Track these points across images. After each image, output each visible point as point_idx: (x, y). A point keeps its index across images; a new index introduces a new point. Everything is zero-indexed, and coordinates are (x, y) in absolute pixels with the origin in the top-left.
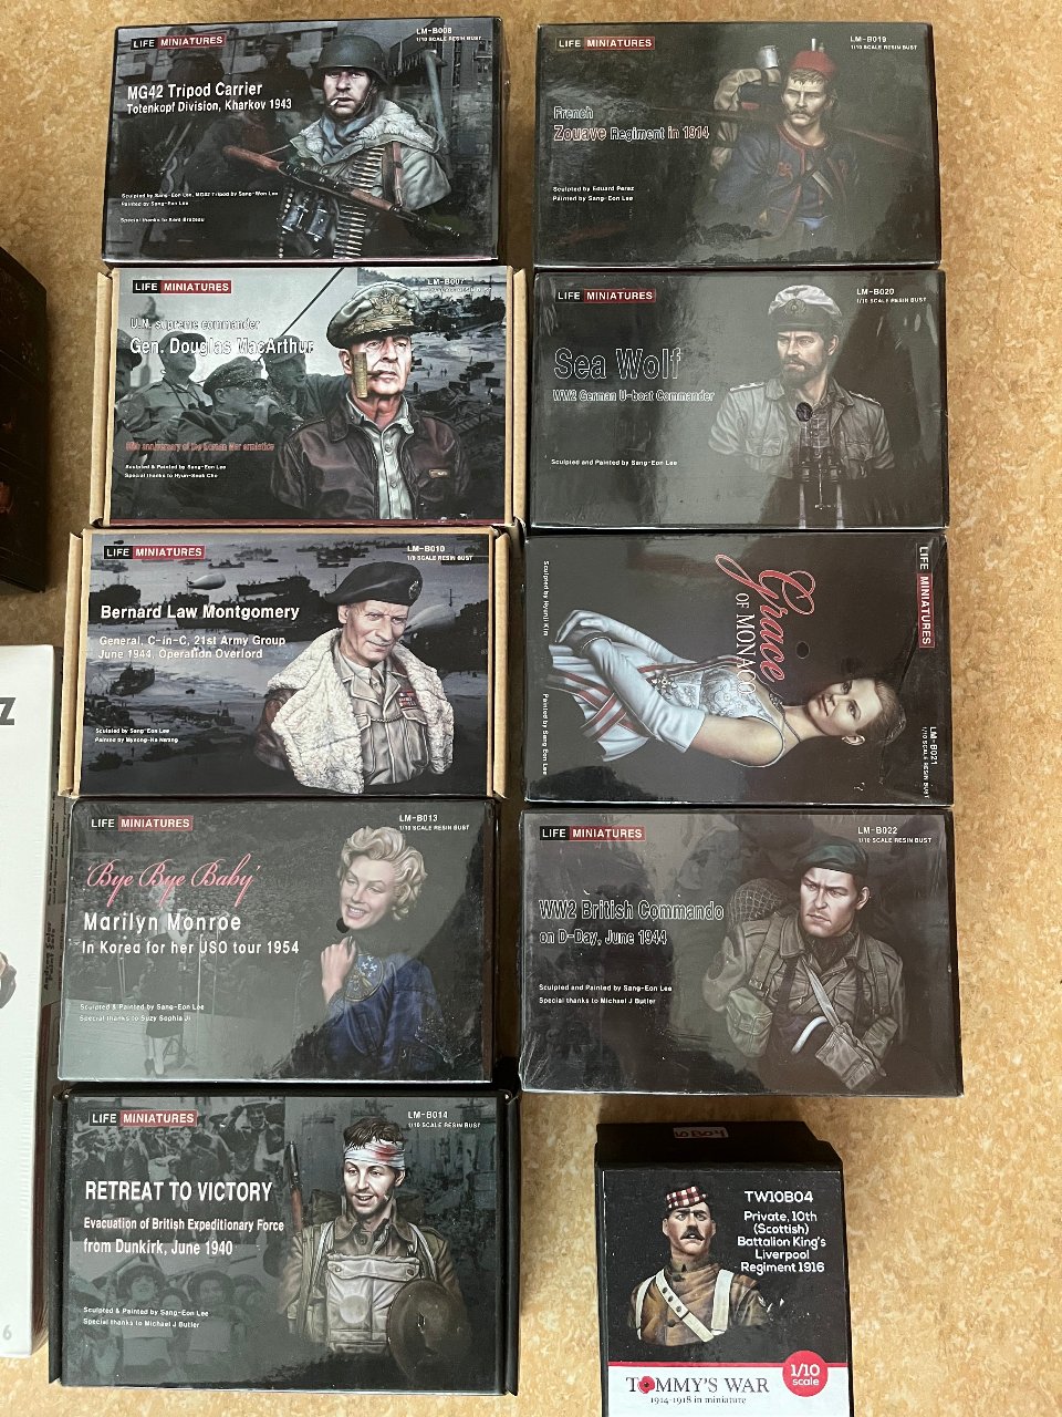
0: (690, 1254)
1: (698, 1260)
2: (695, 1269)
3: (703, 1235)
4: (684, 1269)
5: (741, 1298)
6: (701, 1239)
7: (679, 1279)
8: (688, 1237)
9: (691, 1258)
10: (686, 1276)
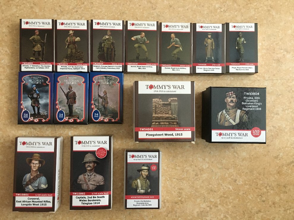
0: (231, 106)
1: (233, 107)
2: (232, 109)
3: (234, 102)
4: (230, 109)
5: (242, 116)
6: (233, 103)
7: (228, 111)
8: (231, 102)
9: (231, 107)
10: (230, 111)
